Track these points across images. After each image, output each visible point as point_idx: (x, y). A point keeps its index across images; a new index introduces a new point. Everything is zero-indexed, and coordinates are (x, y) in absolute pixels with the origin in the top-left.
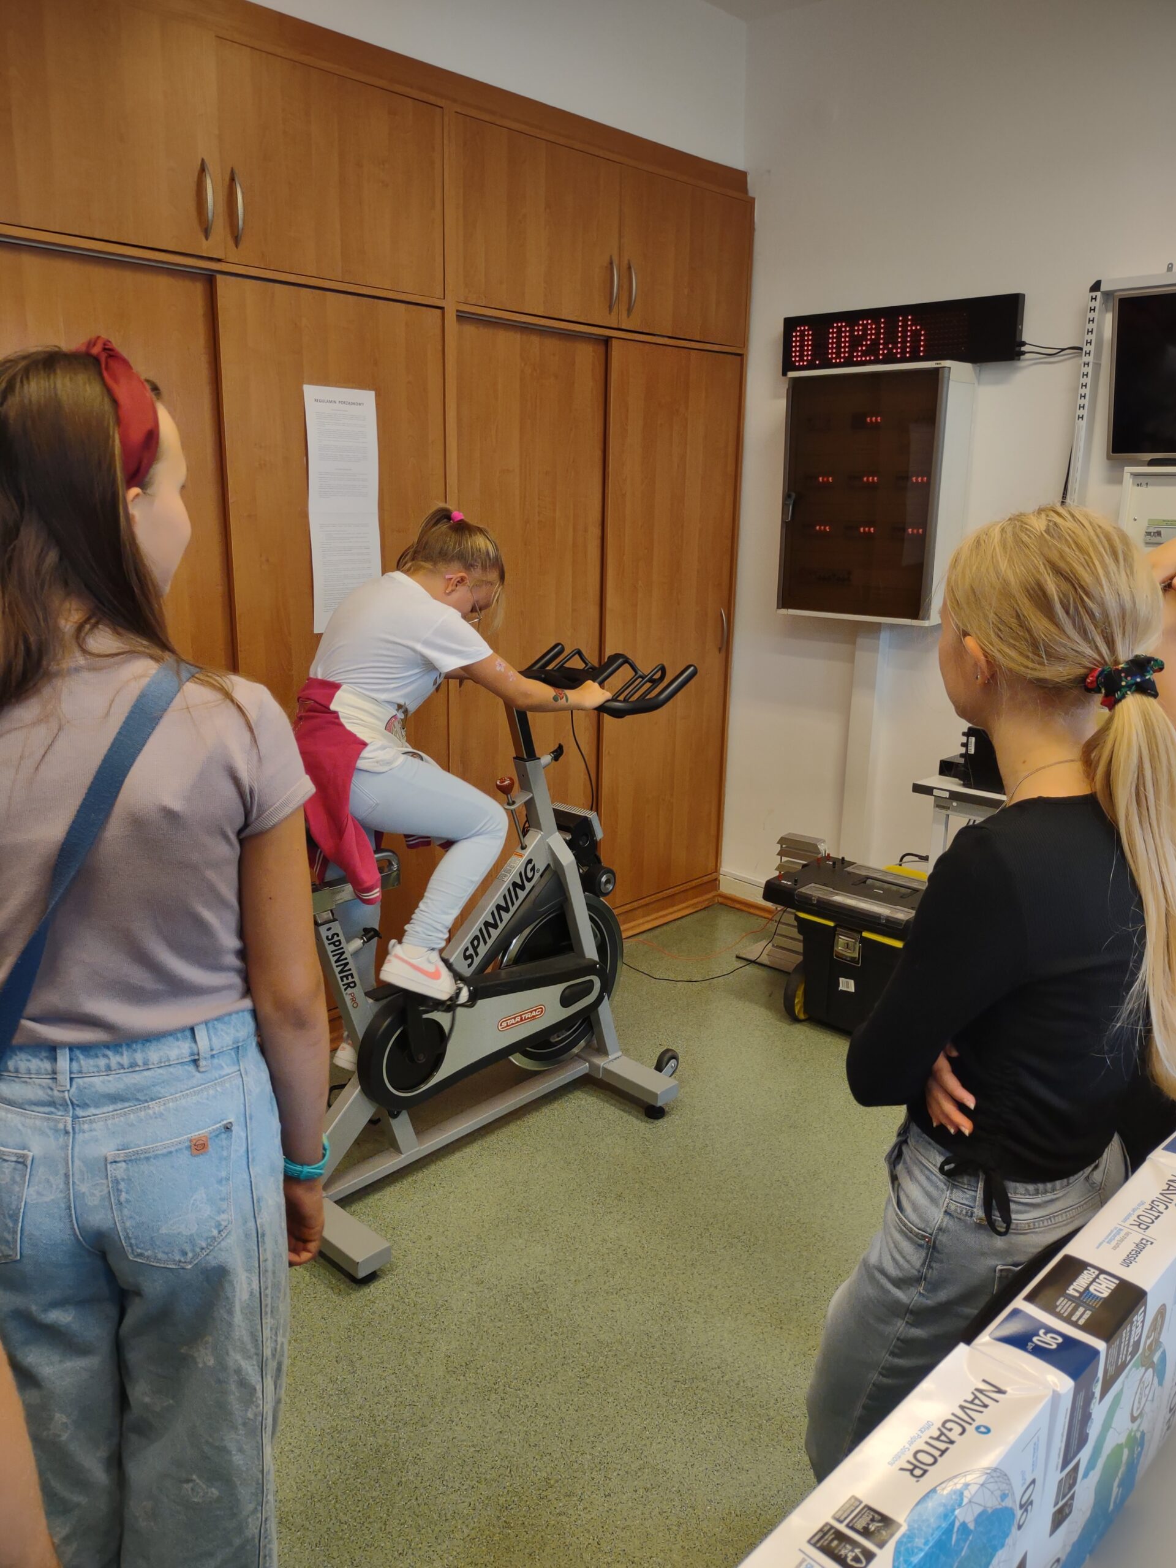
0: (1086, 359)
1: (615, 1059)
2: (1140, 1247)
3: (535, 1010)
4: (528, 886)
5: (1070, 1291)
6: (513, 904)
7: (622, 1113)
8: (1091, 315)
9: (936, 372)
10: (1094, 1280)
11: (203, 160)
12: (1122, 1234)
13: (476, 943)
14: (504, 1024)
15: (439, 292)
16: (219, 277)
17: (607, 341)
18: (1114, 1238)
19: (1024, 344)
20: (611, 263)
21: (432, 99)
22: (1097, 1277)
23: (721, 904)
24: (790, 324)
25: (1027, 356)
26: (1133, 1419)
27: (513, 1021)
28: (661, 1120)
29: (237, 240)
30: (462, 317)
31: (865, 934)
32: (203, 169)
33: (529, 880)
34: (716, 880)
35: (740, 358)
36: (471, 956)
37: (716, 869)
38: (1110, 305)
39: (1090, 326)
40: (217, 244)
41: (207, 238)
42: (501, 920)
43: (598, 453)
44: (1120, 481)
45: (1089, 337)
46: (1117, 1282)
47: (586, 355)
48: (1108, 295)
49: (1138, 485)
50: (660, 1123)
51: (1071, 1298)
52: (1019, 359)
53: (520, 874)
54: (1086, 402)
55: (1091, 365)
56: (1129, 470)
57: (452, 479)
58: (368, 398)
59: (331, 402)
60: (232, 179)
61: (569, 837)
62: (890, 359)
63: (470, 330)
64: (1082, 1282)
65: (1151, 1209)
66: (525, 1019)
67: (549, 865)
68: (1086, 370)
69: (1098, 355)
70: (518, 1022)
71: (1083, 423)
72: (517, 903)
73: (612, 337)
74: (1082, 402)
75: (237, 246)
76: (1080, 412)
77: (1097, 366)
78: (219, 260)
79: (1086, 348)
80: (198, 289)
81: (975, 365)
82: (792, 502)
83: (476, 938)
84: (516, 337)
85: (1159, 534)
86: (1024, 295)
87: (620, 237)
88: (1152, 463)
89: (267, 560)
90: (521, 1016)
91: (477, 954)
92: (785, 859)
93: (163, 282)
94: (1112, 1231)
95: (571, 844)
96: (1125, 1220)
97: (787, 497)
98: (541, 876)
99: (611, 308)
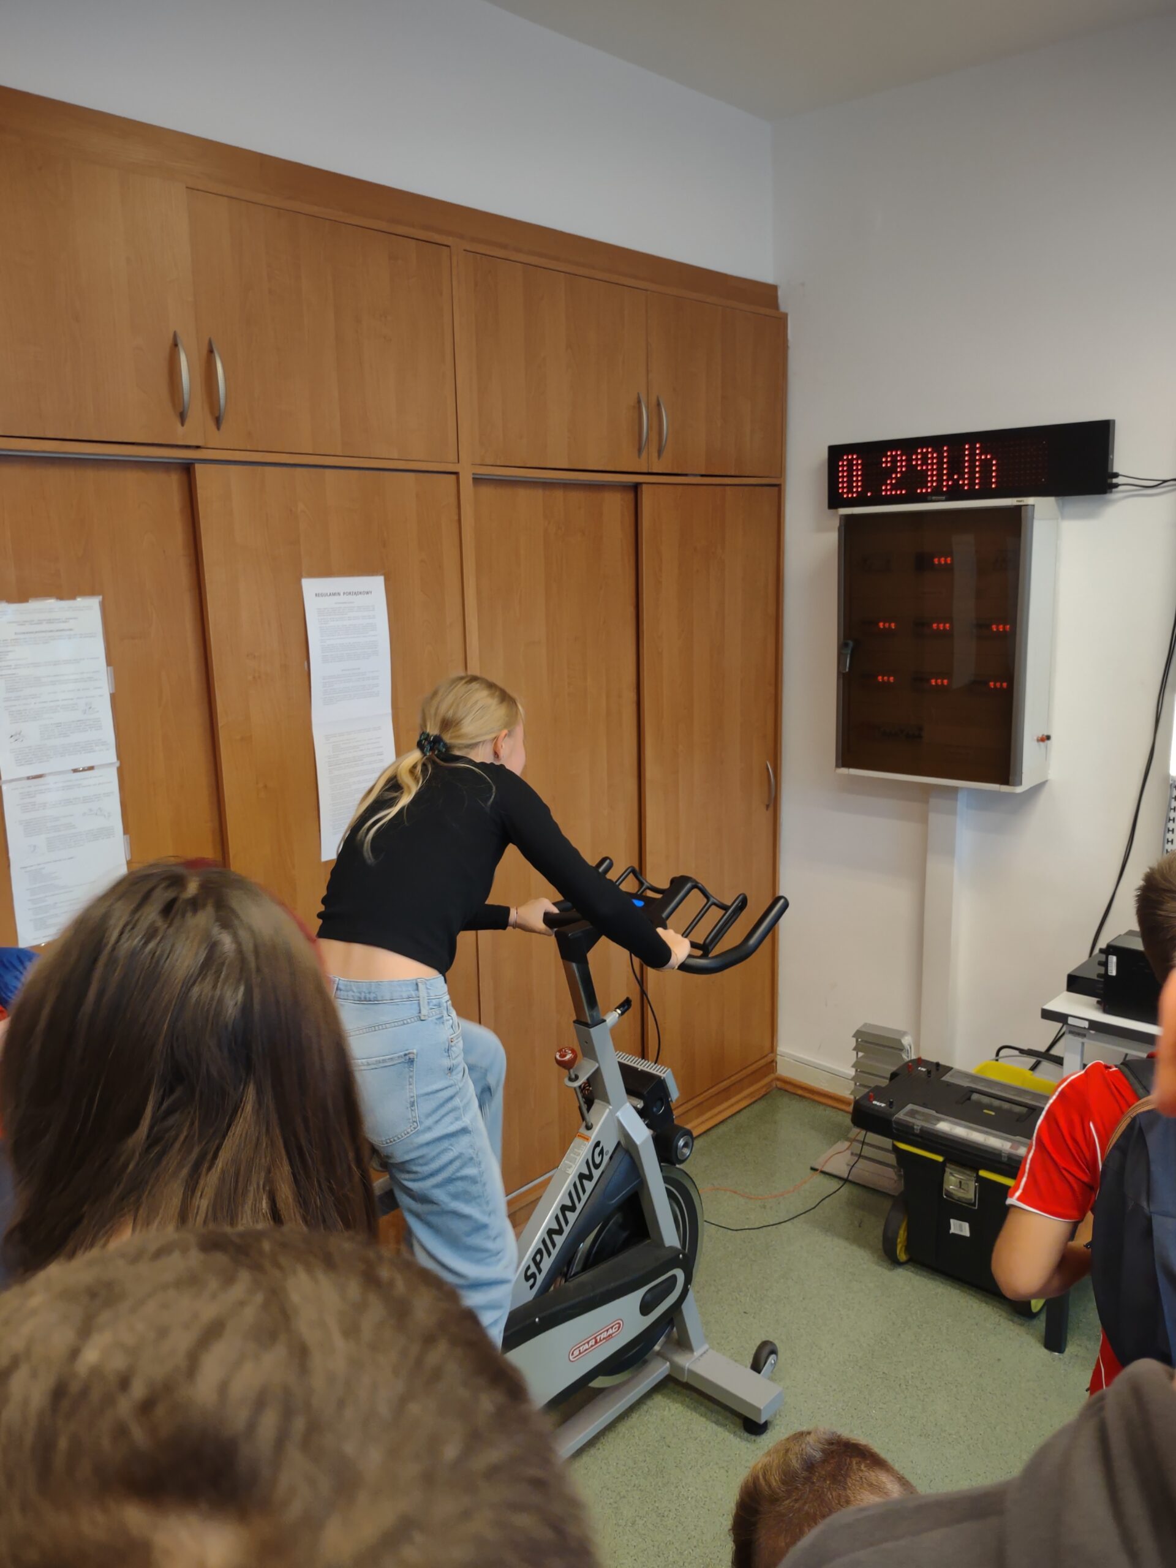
1: (701, 1355)
3: (612, 1328)
4: (596, 1174)
6: (579, 1200)
9: (1018, 509)
11: (175, 333)
13: (538, 1258)
14: (576, 1353)
15: (453, 457)
16: (198, 466)
17: (636, 488)
19: (1116, 475)
20: (639, 402)
21: (439, 239)
23: (780, 1089)
24: (836, 453)
25: (1120, 488)
27: (586, 1346)
28: (764, 1436)
29: (218, 421)
30: (480, 480)
31: (983, 1173)
32: (175, 344)
33: (597, 1166)
34: (773, 1061)
35: (777, 489)
36: (534, 1276)
37: (773, 1049)
40: (195, 429)
41: (183, 424)
42: (567, 1222)
43: (630, 610)
47: (615, 505)
50: (763, 1440)
52: (1111, 492)
53: (587, 1162)
58: (376, 584)
59: (334, 594)
60: (211, 351)
61: (640, 1105)
62: (955, 493)
63: (487, 492)
66: (600, 1341)
67: (619, 1143)
70: (592, 1346)
72: (584, 1198)
73: (641, 484)
75: (218, 428)
78: (198, 447)
80: (174, 481)
81: (1057, 498)
82: (849, 652)
83: (539, 1251)
84: (539, 494)
86: (1114, 421)
87: (648, 372)
89: (265, 787)
90: (595, 1338)
91: (540, 1271)
92: (860, 1054)
93: (131, 478)
95: (642, 1113)
97: (842, 646)
98: (611, 1158)
99: (640, 450)
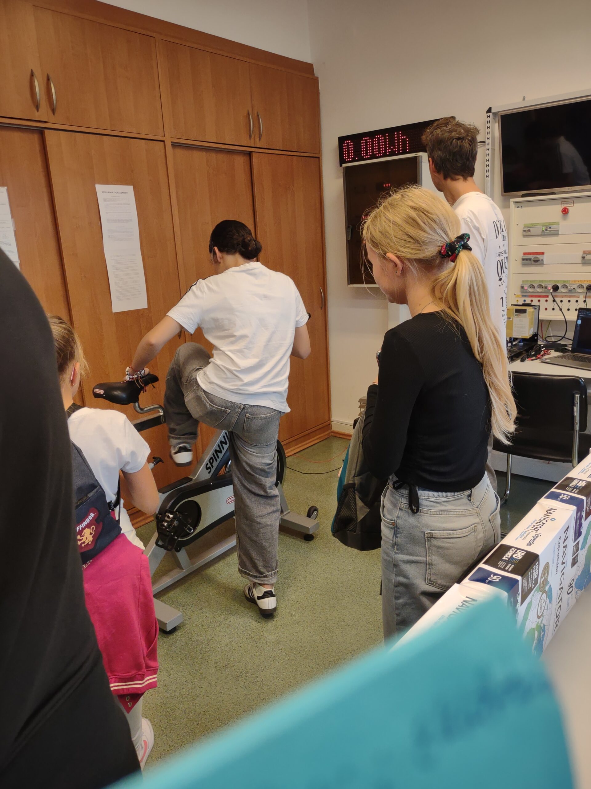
0: (488, 147)
1: (287, 514)
2: (535, 538)
5: (504, 558)
7: (292, 540)
8: (488, 125)
9: (415, 158)
10: (515, 553)
11: (32, 70)
12: (527, 533)
13: (211, 461)
14: (230, 500)
15: (161, 133)
16: (46, 131)
17: (250, 154)
18: (523, 535)
20: (248, 114)
21: (149, 33)
22: (516, 551)
23: (334, 436)
24: (342, 140)
26: (539, 617)
27: (234, 499)
28: (312, 541)
29: (53, 111)
30: (175, 145)
32: (32, 75)
34: (329, 424)
35: (318, 159)
36: (209, 468)
37: (329, 419)
38: (497, 119)
39: (488, 130)
40: (43, 114)
41: (38, 111)
42: (223, 449)
43: (251, 212)
44: (508, 207)
45: (488, 136)
46: (525, 552)
47: (240, 161)
48: (495, 114)
49: (517, 207)
50: (312, 543)
51: (505, 561)
54: (489, 168)
55: (490, 149)
56: (512, 200)
57: (177, 229)
58: (130, 189)
59: (111, 192)
60: (48, 79)
62: (392, 154)
63: (179, 152)
64: (509, 554)
65: (539, 523)
68: (488, 152)
69: (493, 145)
71: (489, 179)
73: (252, 152)
74: (487, 168)
75: (54, 114)
76: (487, 174)
77: (493, 150)
78: (45, 122)
79: (487, 142)
80: (35, 138)
82: (350, 230)
83: (211, 458)
85: (529, 231)
87: (252, 100)
88: (524, 196)
89: (85, 276)
91: (213, 467)
93: (16, 136)
94: (522, 533)
96: (528, 528)
97: (347, 228)
99: (250, 137)
